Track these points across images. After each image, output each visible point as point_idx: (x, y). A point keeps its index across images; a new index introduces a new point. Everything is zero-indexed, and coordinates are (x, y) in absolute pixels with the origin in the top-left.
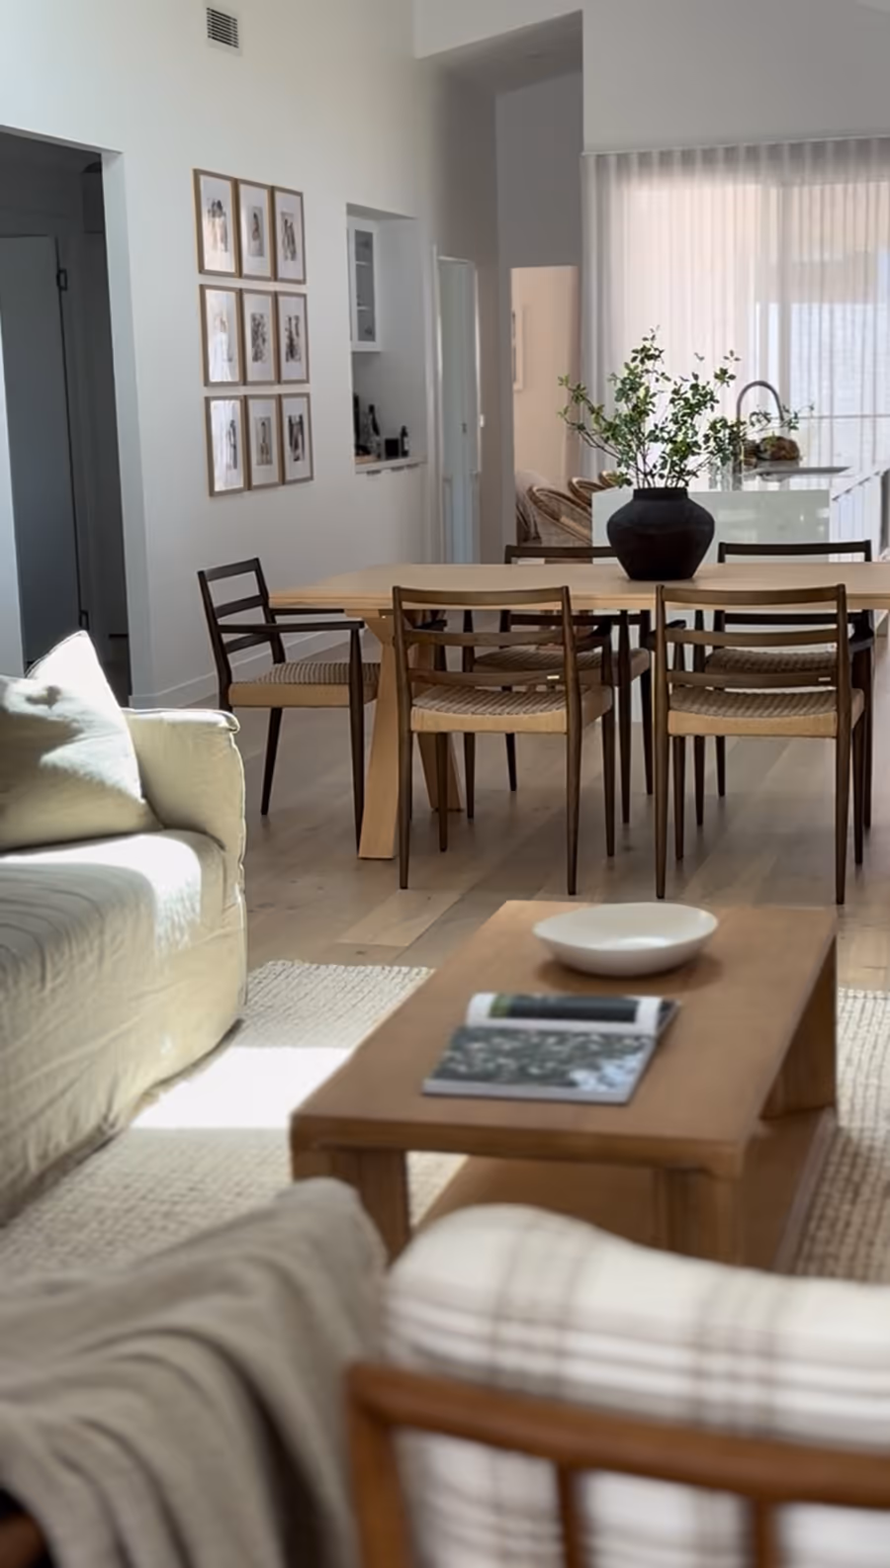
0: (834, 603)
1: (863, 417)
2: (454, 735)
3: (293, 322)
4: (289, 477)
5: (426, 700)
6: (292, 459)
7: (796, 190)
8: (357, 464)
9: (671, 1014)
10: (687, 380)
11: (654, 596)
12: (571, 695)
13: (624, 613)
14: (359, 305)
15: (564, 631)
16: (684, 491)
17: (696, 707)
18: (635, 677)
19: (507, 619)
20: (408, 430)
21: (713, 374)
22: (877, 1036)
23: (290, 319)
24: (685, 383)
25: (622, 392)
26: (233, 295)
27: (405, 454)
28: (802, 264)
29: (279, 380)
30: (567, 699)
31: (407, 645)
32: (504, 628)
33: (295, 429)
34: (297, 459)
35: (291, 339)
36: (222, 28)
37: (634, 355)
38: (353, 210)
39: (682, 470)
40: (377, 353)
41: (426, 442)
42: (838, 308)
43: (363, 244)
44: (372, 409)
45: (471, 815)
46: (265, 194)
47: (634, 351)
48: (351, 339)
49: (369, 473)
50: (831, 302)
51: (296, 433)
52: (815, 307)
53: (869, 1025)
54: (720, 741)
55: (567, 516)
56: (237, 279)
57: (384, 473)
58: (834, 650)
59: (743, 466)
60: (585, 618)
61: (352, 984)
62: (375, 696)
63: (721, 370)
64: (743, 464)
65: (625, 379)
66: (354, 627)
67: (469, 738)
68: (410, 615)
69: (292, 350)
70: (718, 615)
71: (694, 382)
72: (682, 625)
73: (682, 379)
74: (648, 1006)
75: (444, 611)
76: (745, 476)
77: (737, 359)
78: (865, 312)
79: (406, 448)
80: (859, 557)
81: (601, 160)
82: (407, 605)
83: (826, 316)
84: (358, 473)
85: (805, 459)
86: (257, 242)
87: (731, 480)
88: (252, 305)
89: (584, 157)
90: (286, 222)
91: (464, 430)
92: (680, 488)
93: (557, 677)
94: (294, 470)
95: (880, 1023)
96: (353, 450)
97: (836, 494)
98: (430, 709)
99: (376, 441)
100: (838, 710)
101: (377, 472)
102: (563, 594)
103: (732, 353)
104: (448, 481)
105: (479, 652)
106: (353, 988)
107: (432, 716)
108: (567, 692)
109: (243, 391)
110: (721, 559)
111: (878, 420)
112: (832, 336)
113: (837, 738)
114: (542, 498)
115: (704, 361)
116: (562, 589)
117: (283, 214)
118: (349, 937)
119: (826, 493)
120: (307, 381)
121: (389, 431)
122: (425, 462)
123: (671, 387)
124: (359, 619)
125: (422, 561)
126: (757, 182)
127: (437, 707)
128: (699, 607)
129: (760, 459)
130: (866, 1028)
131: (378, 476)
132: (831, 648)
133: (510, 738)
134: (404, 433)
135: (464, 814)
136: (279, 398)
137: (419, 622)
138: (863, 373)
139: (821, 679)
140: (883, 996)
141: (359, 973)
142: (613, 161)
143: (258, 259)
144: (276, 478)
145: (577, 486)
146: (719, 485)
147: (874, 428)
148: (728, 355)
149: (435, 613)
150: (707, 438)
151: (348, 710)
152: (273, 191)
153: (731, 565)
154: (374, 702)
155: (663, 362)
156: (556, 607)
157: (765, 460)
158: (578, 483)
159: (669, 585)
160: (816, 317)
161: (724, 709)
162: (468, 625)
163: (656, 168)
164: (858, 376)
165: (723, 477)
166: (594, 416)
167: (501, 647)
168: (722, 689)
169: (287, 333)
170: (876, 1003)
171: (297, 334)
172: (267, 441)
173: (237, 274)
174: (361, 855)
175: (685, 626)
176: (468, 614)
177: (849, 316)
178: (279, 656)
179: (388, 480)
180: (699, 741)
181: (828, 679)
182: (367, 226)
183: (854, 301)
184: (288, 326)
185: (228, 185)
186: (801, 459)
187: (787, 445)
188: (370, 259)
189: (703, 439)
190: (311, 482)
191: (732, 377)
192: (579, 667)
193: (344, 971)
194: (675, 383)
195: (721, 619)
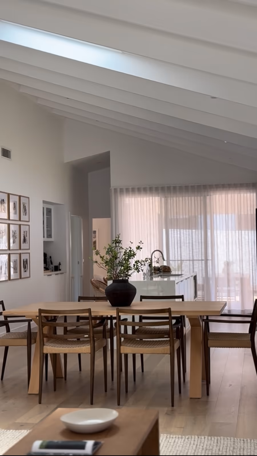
0: (168, 313)
1: (189, 260)
2: (61, 354)
3: (25, 233)
4: (22, 277)
5: (49, 343)
6: (24, 271)
7: (169, 199)
8: (44, 273)
9: (99, 446)
10: (128, 249)
11: (116, 311)
12: (92, 342)
13: (111, 316)
14: (47, 228)
15: (89, 322)
16: (127, 280)
17: (129, 345)
18: (115, 336)
19: (79, 318)
20: (61, 263)
21: (136, 247)
22: (178, 451)
23: (24, 232)
24: (128, 250)
25: (107, 252)
26: (6, 225)
27: (60, 270)
28: (171, 219)
29: (20, 249)
30: (91, 343)
31: (43, 326)
32: (78, 320)
33: (25, 263)
34: (25, 271)
35: (24, 237)
36: (6, 153)
37: (113, 242)
38: (44, 202)
39: (126, 275)
40: (52, 242)
41: (66, 267)
42: (182, 230)
43: (49, 211)
44: (50, 257)
45: (65, 379)
46: (18, 197)
47: (113, 241)
48: (44, 237)
49: (48, 275)
50: (180, 229)
51: (26, 264)
52: (175, 230)
53: (176, 447)
54: (142, 355)
55: (102, 288)
56: (8, 221)
57: (52, 275)
58: (169, 327)
59: (153, 274)
60: (96, 318)
61: (17, 436)
62: (35, 342)
63: (138, 246)
64: (153, 273)
65: (109, 248)
66: (29, 321)
67: (65, 355)
68: (46, 317)
69: (25, 241)
70: (140, 317)
71: (130, 249)
72: (126, 320)
73: (127, 248)
74: (90, 444)
75: (58, 316)
76: (154, 276)
77: (142, 243)
78: (189, 232)
79: (60, 268)
80: (181, 300)
81: (115, 190)
82: (42, 314)
83: (179, 233)
84: (44, 275)
85: (173, 272)
86: (15, 211)
87: (149, 278)
88: (12, 227)
89: (111, 189)
90: (24, 205)
91: (78, 264)
92: (126, 280)
93: (87, 336)
94: (24, 275)
95: (179, 446)
96: (43, 269)
97: (177, 282)
98: (50, 346)
99: (52, 266)
100: (170, 346)
101: (51, 275)
102: (89, 311)
103: (141, 241)
104: (73, 278)
105: (69, 328)
106: (16, 438)
107: (50, 349)
108: (90, 340)
109: (9, 252)
110: (141, 300)
111: (194, 261)
112: (180, 237)
113: (170, 354)
114: (95, 283)
115: (132, 244)
116: (89, 309)
117: (23, 203)
118: (19, 421)
119: (174, 281)
120: (29, 249)
121: (56, 263)
122: (66, 272)
123: (124, 251)
124: (31, 319)
125: (65, 301)
126: (158, 196)
127: (52, 345)
128: (133, 315)
129: (160, 272)
130: (174, 448)
131: (51, 276)
132: (167, 327)
133: (79, 355)
134: (60, 264)
135: (64, 379)
136: (20, 254)
137: (50, 319)
138: (189, 247)
139: (165, 336)
140: (181, 437)
141: (19, 432)
142: (119, 190)
143: (16, 215)
144: (18, 277)
145: (106, 279)
146: (146, 279)
147: (193, 263)
148: (140, 242)
149: (55, 317)
150: (134, 265)
151: (26, 347)
152: (20, 197)
153: (144, 302)
154: (35, 344)
155: (121, 244)
156: (87, 314)
157: (161, 272)
158: (106, 278)
159: (120, 308)
160: (176, 233)
161: (143, 346)
162: (65, 321)
163: (131, 193)
164: (188, 248)
165: (147, 277)
166: (101, 259)
167: (77, 327)
168: (142, 339)
169: (23, 236)
170: (179, 439)
171: (27, 236)
172: (16, 266)
173: (8, 219)
174: (29, 393)
175: (127, 320)
176: (65, 317)
177: (185, 233)
178: (8, 330)
179: (54, 278)
180: (134, 356)
181: (167, 336)
182: (49, 206)
183: (186, 229)
184: (24, 234)
185: (6, 195)
186: (172, 272)
187: (167, 267)
188: (51, 215)
189: (133, 265)
190: (30, 278)
191: (141, 248)
192: (95, 333)
193: (15, 432)
194: (125, 250)
195: (141, 318)
